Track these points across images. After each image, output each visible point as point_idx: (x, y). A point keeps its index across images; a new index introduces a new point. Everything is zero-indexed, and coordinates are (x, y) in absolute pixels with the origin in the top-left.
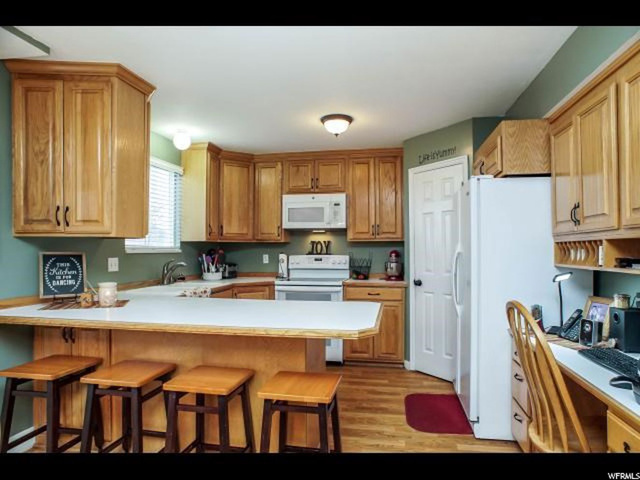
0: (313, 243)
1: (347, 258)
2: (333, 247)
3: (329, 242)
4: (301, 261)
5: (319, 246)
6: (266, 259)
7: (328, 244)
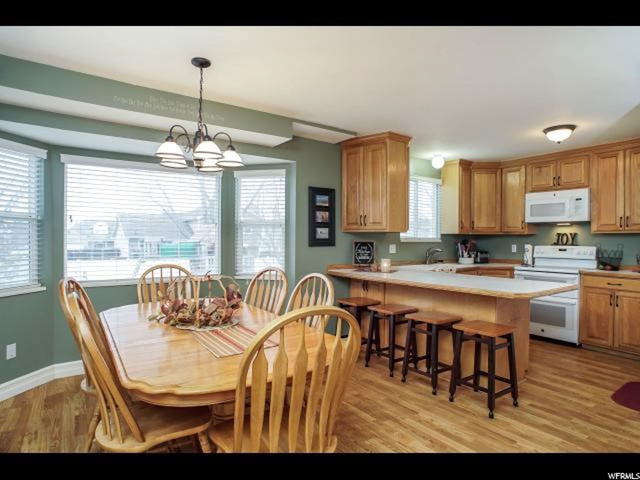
0: (559, 234)
1: (594, 249)
2: (580, 238)
3: (575, 234)
4: (545, 251)
5: (565, 238)
6: (514, 248)
7: (574, 236)
